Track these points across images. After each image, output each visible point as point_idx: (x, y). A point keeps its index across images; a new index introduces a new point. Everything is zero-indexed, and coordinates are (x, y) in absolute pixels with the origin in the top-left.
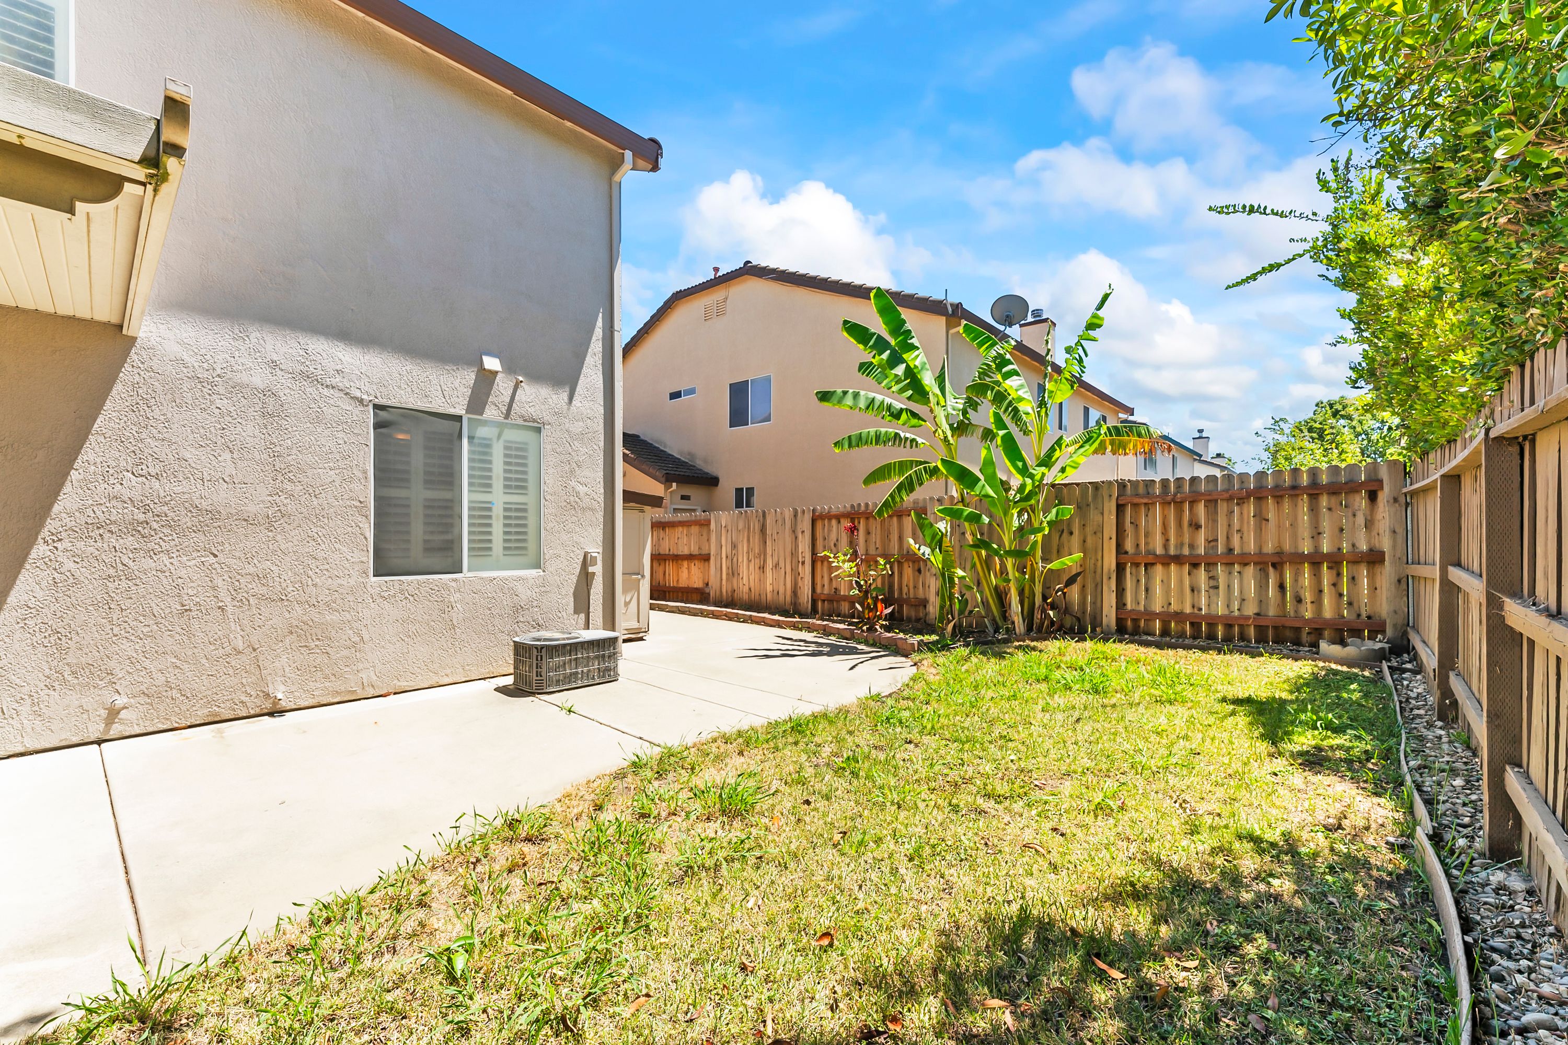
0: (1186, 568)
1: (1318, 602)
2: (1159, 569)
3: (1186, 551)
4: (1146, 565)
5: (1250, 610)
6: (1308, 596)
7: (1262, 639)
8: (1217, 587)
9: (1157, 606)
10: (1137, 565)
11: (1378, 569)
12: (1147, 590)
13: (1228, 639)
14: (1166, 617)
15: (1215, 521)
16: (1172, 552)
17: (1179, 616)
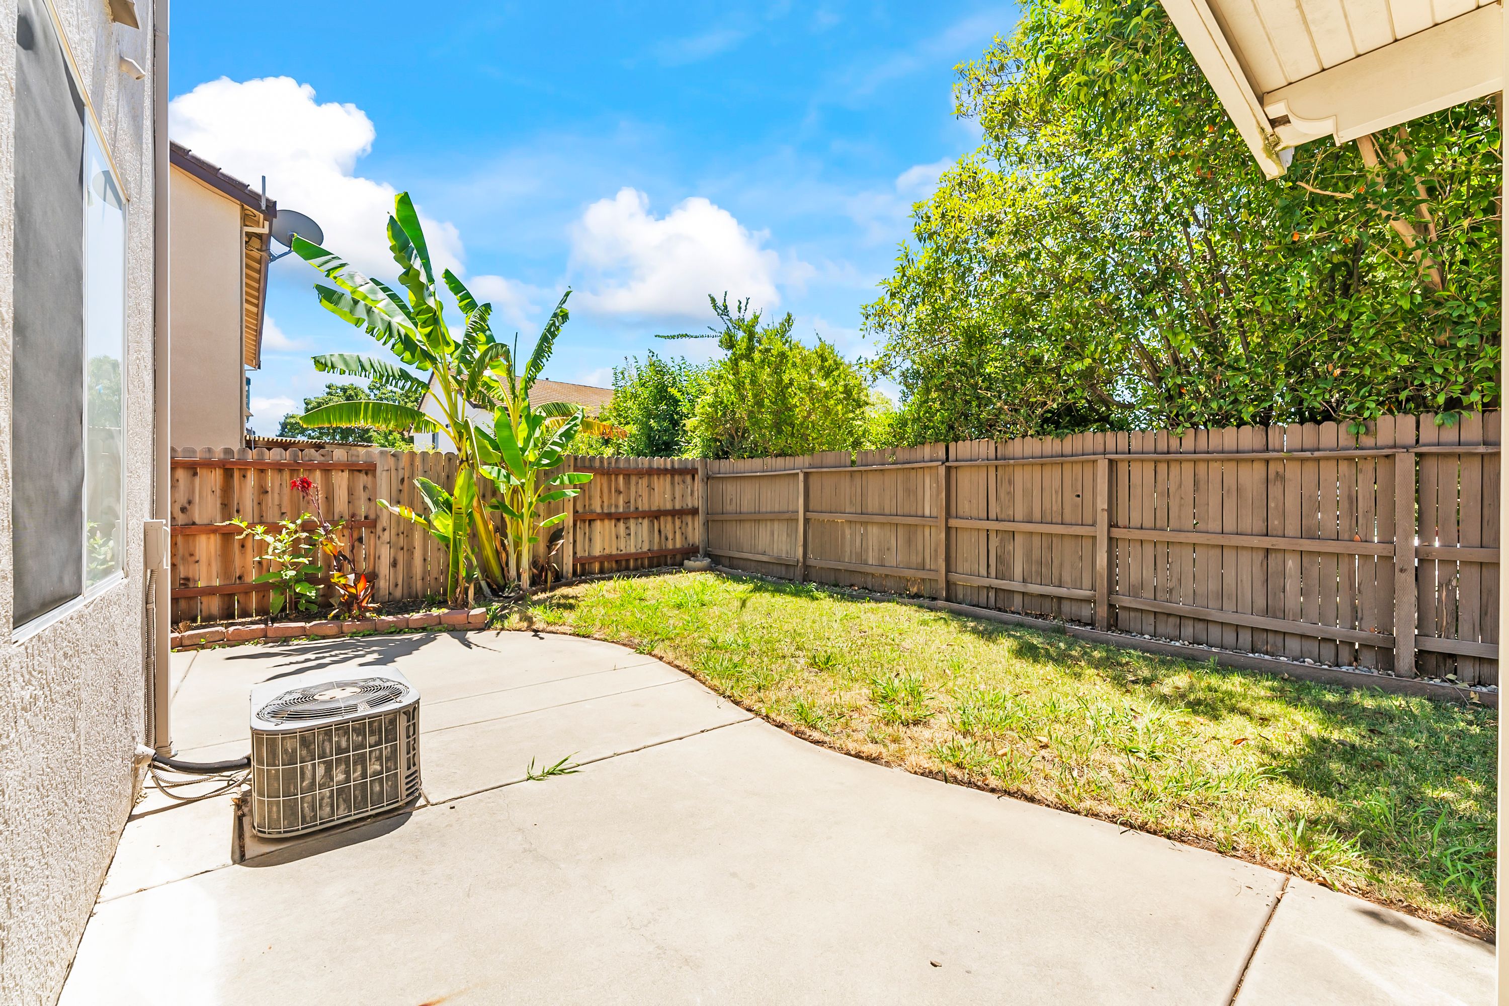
0: (613, 522)
1: (674, 539)
2: (598, 523)
3: (613, 510)
4: (590, 521)
5: (645, 548)
6: (670, 537)
7: (651, 566)
8: (629, 534)
9: (597, 552)
10: (584, 521)
11: (696, 518)
12: (590, 540)
13: (636, 569)
14: (602, 559)
15: (629, 489)
16: (606, 511)
17: (609, 557)
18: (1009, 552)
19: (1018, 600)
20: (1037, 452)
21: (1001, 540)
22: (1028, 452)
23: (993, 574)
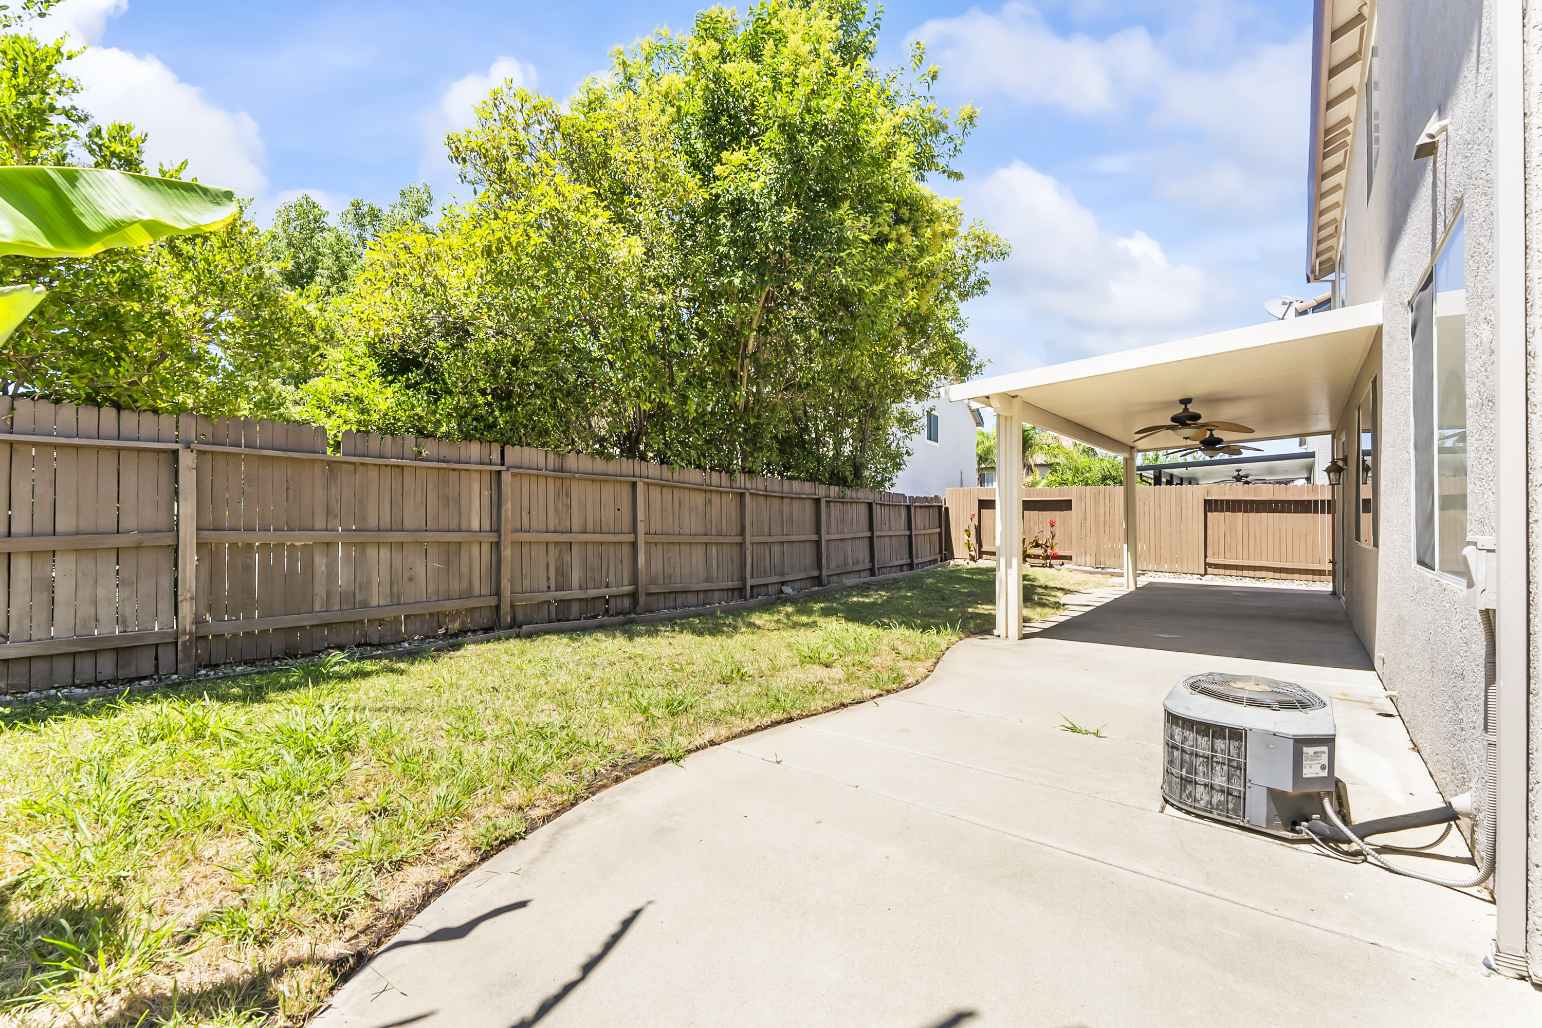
18: (567, 563)
19: (575, 608)
20: (590, 469)
21: (560, 552)
22: (582, 468)
23: (553, 587)
